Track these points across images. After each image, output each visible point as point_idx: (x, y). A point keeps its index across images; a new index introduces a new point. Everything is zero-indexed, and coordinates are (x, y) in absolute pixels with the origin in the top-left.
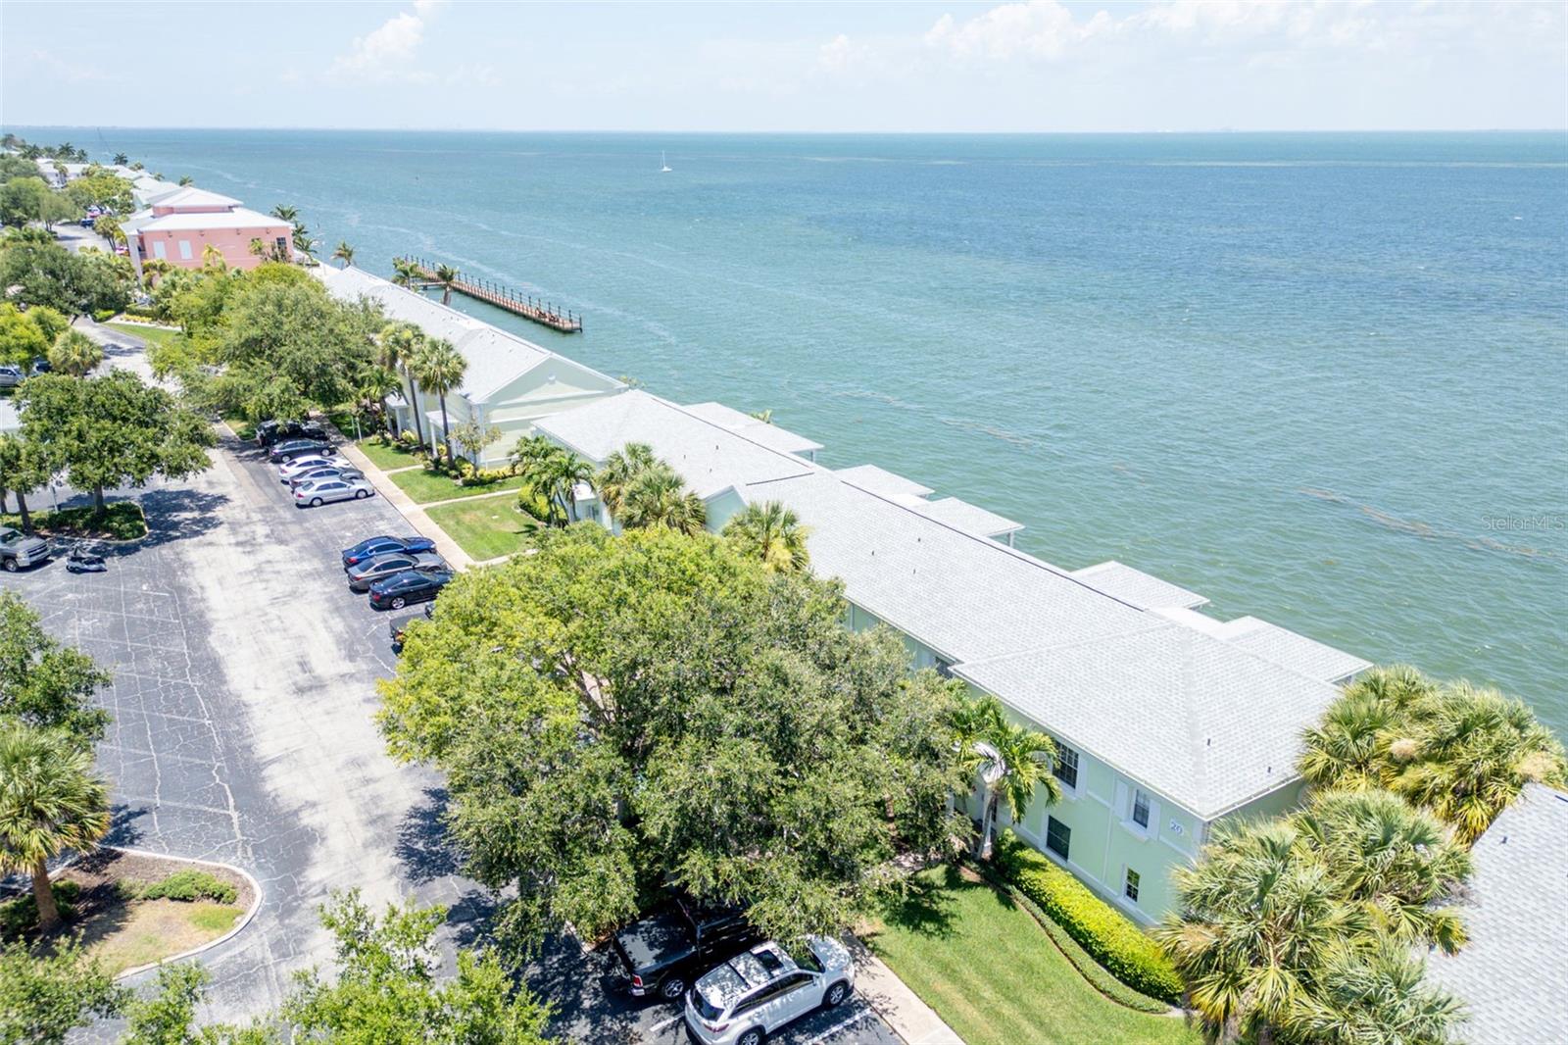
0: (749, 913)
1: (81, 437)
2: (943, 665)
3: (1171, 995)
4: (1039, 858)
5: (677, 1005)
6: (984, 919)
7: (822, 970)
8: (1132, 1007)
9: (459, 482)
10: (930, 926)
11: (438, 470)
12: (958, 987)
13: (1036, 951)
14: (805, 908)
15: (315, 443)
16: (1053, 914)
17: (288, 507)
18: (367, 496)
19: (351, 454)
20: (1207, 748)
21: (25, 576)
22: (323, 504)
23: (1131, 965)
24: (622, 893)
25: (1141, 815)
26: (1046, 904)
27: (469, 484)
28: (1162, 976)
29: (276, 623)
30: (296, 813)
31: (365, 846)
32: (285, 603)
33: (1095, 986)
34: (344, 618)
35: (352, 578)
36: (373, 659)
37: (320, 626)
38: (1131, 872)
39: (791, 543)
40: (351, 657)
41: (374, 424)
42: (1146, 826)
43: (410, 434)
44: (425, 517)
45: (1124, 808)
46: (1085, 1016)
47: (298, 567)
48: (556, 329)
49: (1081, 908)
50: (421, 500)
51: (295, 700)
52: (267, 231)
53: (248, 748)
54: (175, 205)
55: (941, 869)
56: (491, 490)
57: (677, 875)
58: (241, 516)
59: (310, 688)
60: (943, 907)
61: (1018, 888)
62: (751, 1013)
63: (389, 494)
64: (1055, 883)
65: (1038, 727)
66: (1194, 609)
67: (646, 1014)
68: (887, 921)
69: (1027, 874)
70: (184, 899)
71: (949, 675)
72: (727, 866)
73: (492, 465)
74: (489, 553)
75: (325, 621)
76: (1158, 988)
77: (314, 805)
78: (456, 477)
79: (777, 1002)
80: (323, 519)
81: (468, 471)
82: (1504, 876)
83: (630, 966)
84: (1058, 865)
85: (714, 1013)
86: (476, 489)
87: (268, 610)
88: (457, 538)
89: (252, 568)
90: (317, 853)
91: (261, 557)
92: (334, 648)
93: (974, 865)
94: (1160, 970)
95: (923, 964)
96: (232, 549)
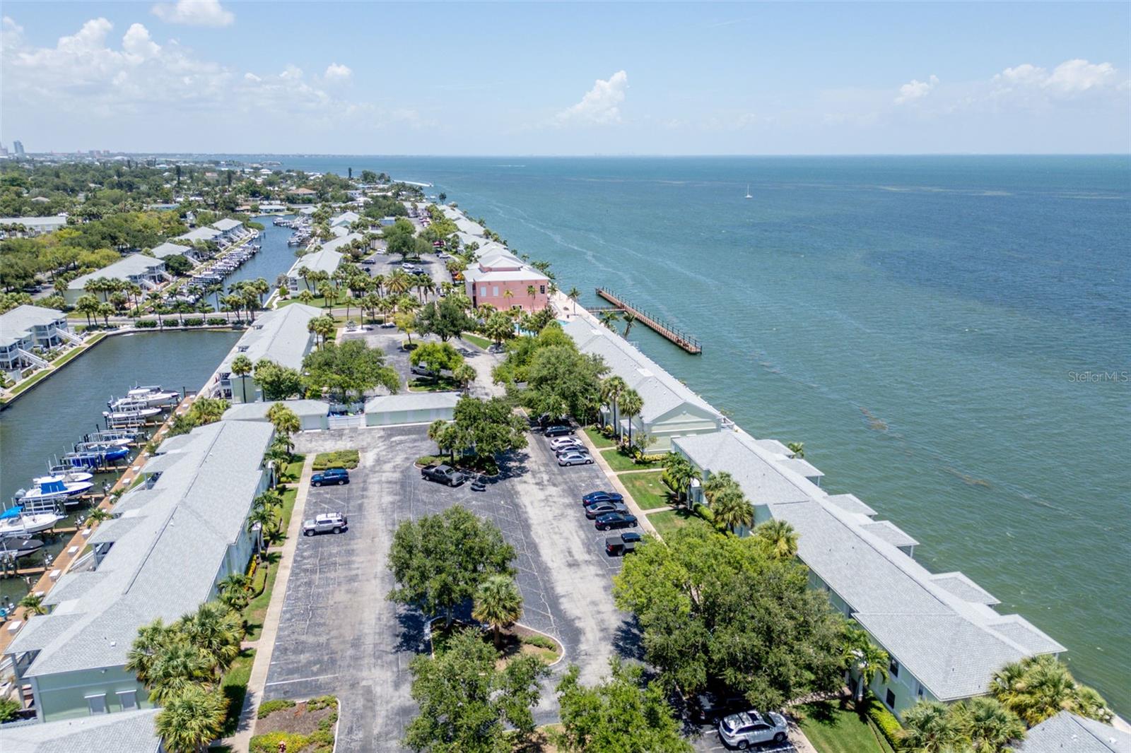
0: (746, 695)
1: (483, 430)
2: (850, 611)
4: (881, 705)
5: (717, 727)
6: (851, 725)
7: (774, 726)
9: (634, 460)
10: (826, 722)
11: (625, 452)
14: (766, 697)
15: (565, 428)
17: (555, 464)
18: (591, 463)
19: (583, 436)
21: (455, 489)
22: (571, 465)
24: (701, 676)
25: (921, 693)
27: (638, 462)
29: (557, 530)
30: (573, 620)
31: (600, 640)
32: (559, 520)
34: (584, 530)
35: (588, 512)
36: (598, 555)
37: (575, 534)
39: (788, 540)
40: (589, 552)
41: (593, 417)
43: (610, 427)
44: (617, 480)
45: (914, 690)
47: (563, 500)
48: (687, 351)
50: (615, 469)
51: (568, 569)
52: (536, 282)
53: (552, 588)
54: (494, 267)
55: (838, 701)
56: (649, 468)
57: (721, 675)
58: (535, 467)
59: (574, 565)
60: (834, 715)
61: (869, 717)
62: (745, 734)
63: (601, 464)
64: (885, 717)
65: (884, 649)
66: (990, 606)
67: (706, 726)
68: (808, 716)
69: (874, 711)
70: (539, 646)
71: (850, 617)
72: (740, 677)
73: (650, 453)
74: (648, 506)
75: (577, 532)
77: (580, 618)
78: (632, 458)
79: (756, 733)
80: (573, 475)
81: (638, 455)
83: (701, 707)
84: (888, 709)
85: (730, 730)
86: (642, 466)
87: (553, 522)
88: (633, 495)
89: (544, 498)
90: (583, 639)
91: (547, 493)
92: (581, 546)
93: (853, 703)
95: (818, 735)
96: (534, 486)
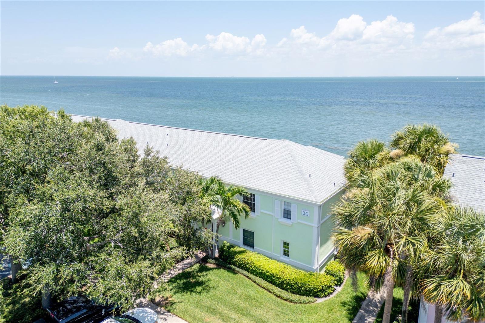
3: (316, 293)
4: (241, 249)
6: (222, 282)
8: (300, 303)
10: (199, 289)
12: (218, 317)
13: (250, 290)
16: (253, 272)
20: (310, 178)
23: (295, 284)
25: (287, 214)
26: (249, 268)
28: (311, 285)
33: (282, 298)
38: (285, 243)
42: (290, 219)
45: (279, 213)
46: (282, 313)
49: (266, 265)
55: (197, 266)
60: (202, 279)
61: (234, 265)
64: (252, 257)
76: (309, 291)
82: (461, 188)
84: (251, 251)
93: (212, 261)
94: (309, 282)
95: (197, 310)
